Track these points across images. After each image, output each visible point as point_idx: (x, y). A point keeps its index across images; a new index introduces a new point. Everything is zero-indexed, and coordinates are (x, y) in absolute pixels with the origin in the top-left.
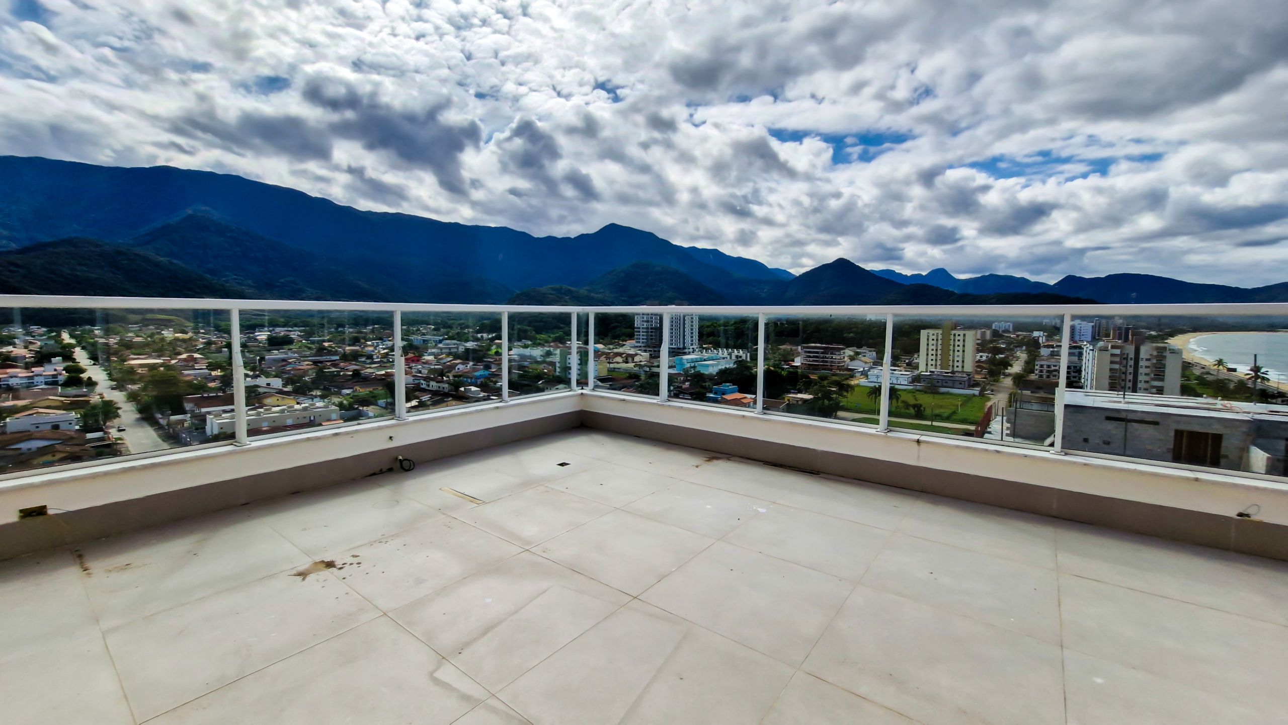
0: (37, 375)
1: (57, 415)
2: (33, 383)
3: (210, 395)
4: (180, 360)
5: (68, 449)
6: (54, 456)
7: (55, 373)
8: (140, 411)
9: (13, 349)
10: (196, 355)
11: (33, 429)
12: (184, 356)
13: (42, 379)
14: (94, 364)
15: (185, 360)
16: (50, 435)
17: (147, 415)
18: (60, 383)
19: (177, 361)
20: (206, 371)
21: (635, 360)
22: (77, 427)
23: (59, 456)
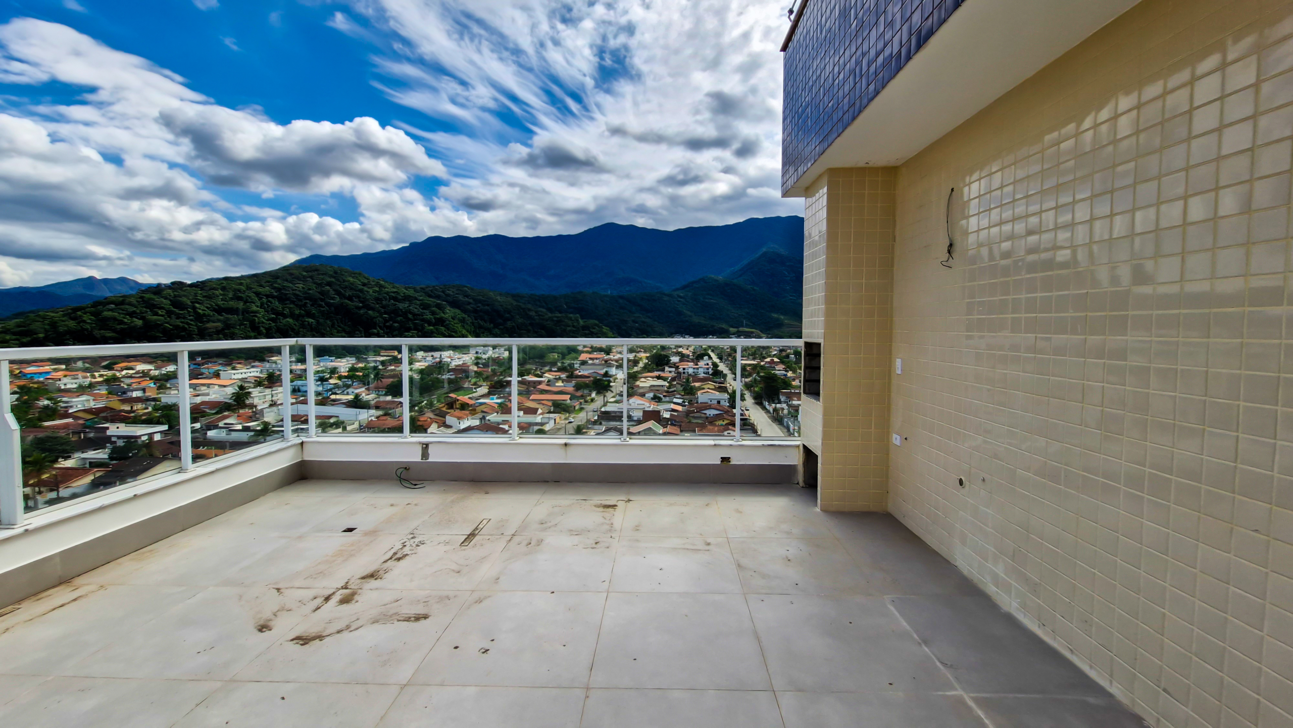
0: (700, 367)
1: (717, 395)
2: (698, 372)
3: (796, 391)
4: (766, 362)
5: (729, 418)
6: (723, 421)
7: (707, 366)
8: (755, 398)
9: (683, 350)
10: (776, 360)
11: (709, 402)
12: (768, 360)
13: (701, 370)
14: (720, 362)
15: (769, 362)
16: (718, 407)
17: (759, 400)
18: (710, 373)
19: (764, 363)
20: (784, 372)
22: (728, 404)
23: (726, 422)
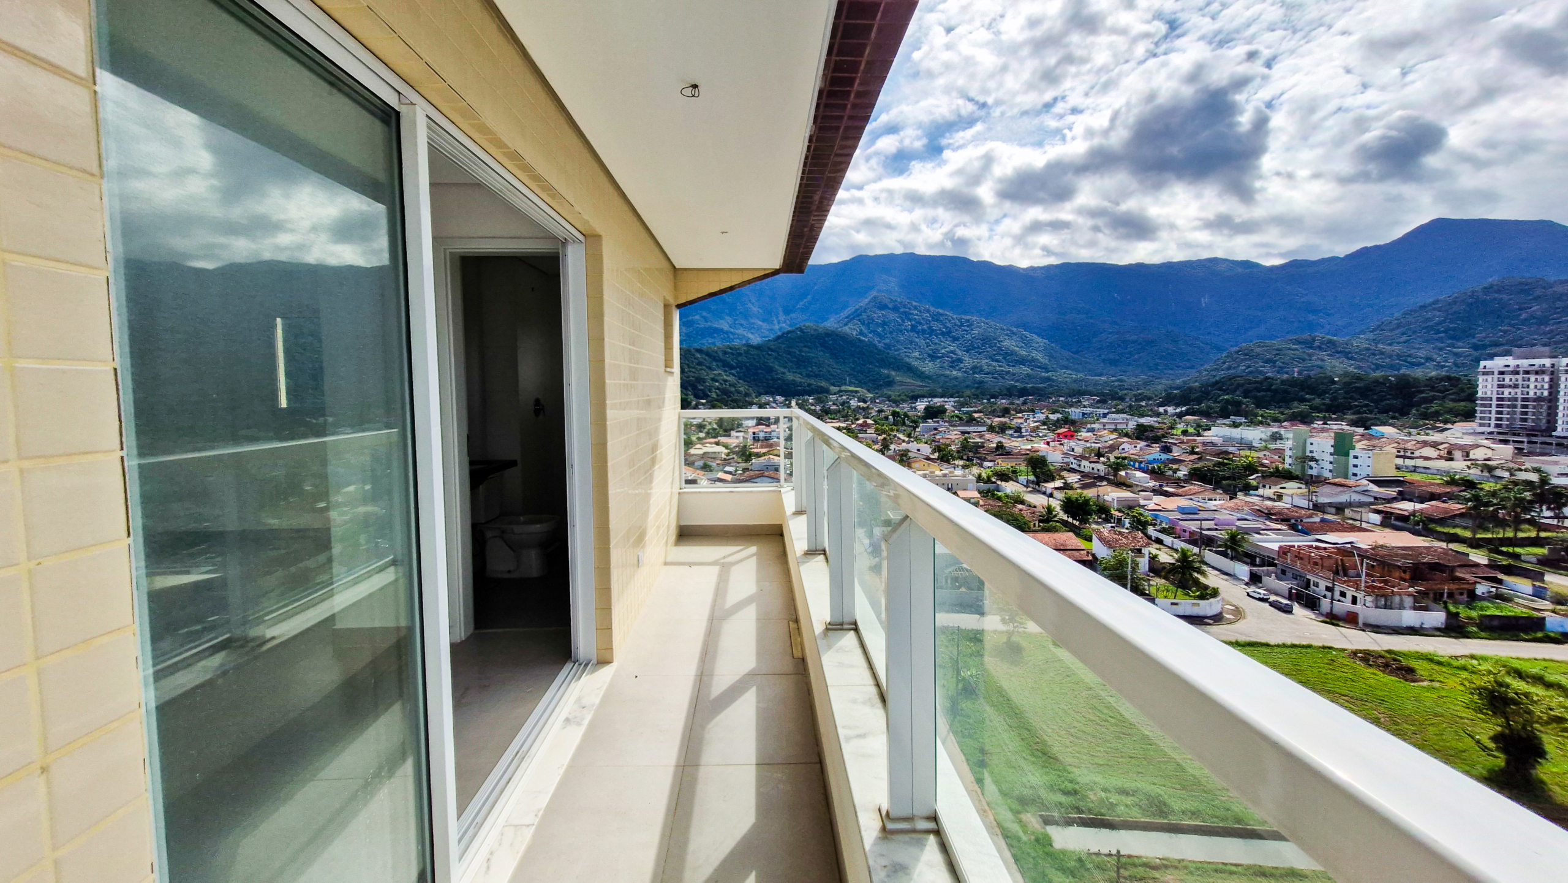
2: (770, 436)
4: (858, 425)
12: (861, 422)
20: (875, 435)
21: (1472, 456)
